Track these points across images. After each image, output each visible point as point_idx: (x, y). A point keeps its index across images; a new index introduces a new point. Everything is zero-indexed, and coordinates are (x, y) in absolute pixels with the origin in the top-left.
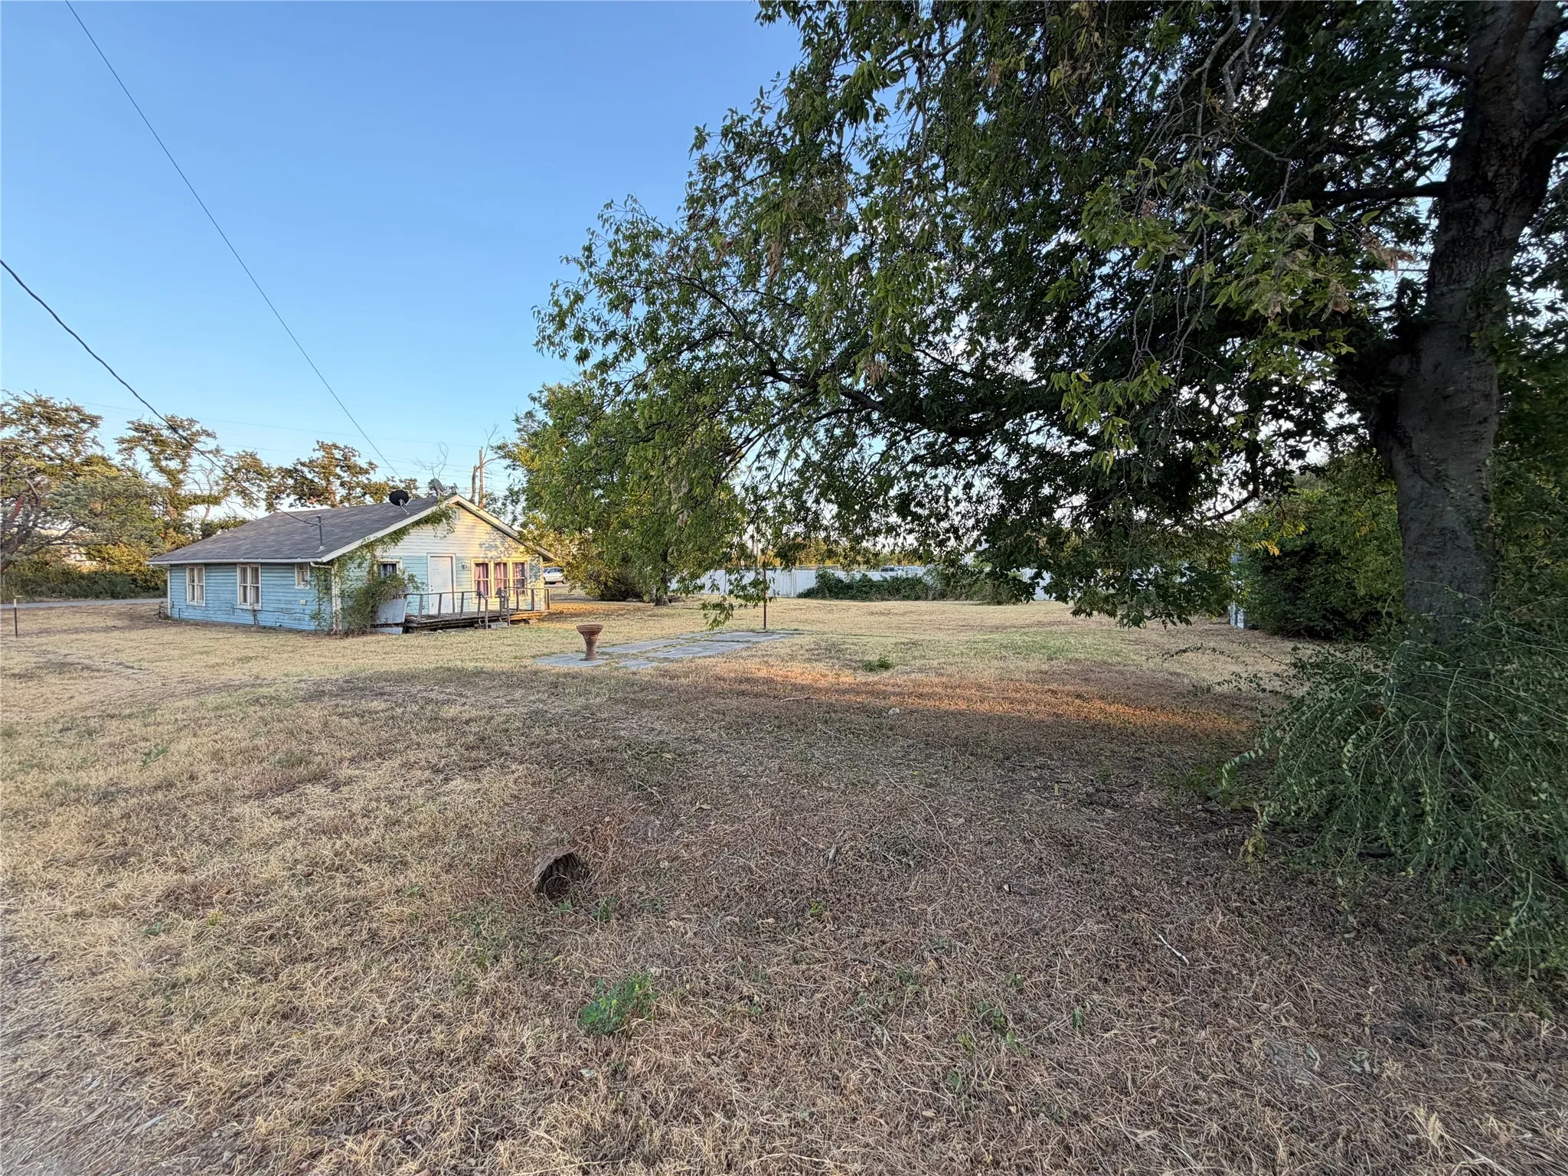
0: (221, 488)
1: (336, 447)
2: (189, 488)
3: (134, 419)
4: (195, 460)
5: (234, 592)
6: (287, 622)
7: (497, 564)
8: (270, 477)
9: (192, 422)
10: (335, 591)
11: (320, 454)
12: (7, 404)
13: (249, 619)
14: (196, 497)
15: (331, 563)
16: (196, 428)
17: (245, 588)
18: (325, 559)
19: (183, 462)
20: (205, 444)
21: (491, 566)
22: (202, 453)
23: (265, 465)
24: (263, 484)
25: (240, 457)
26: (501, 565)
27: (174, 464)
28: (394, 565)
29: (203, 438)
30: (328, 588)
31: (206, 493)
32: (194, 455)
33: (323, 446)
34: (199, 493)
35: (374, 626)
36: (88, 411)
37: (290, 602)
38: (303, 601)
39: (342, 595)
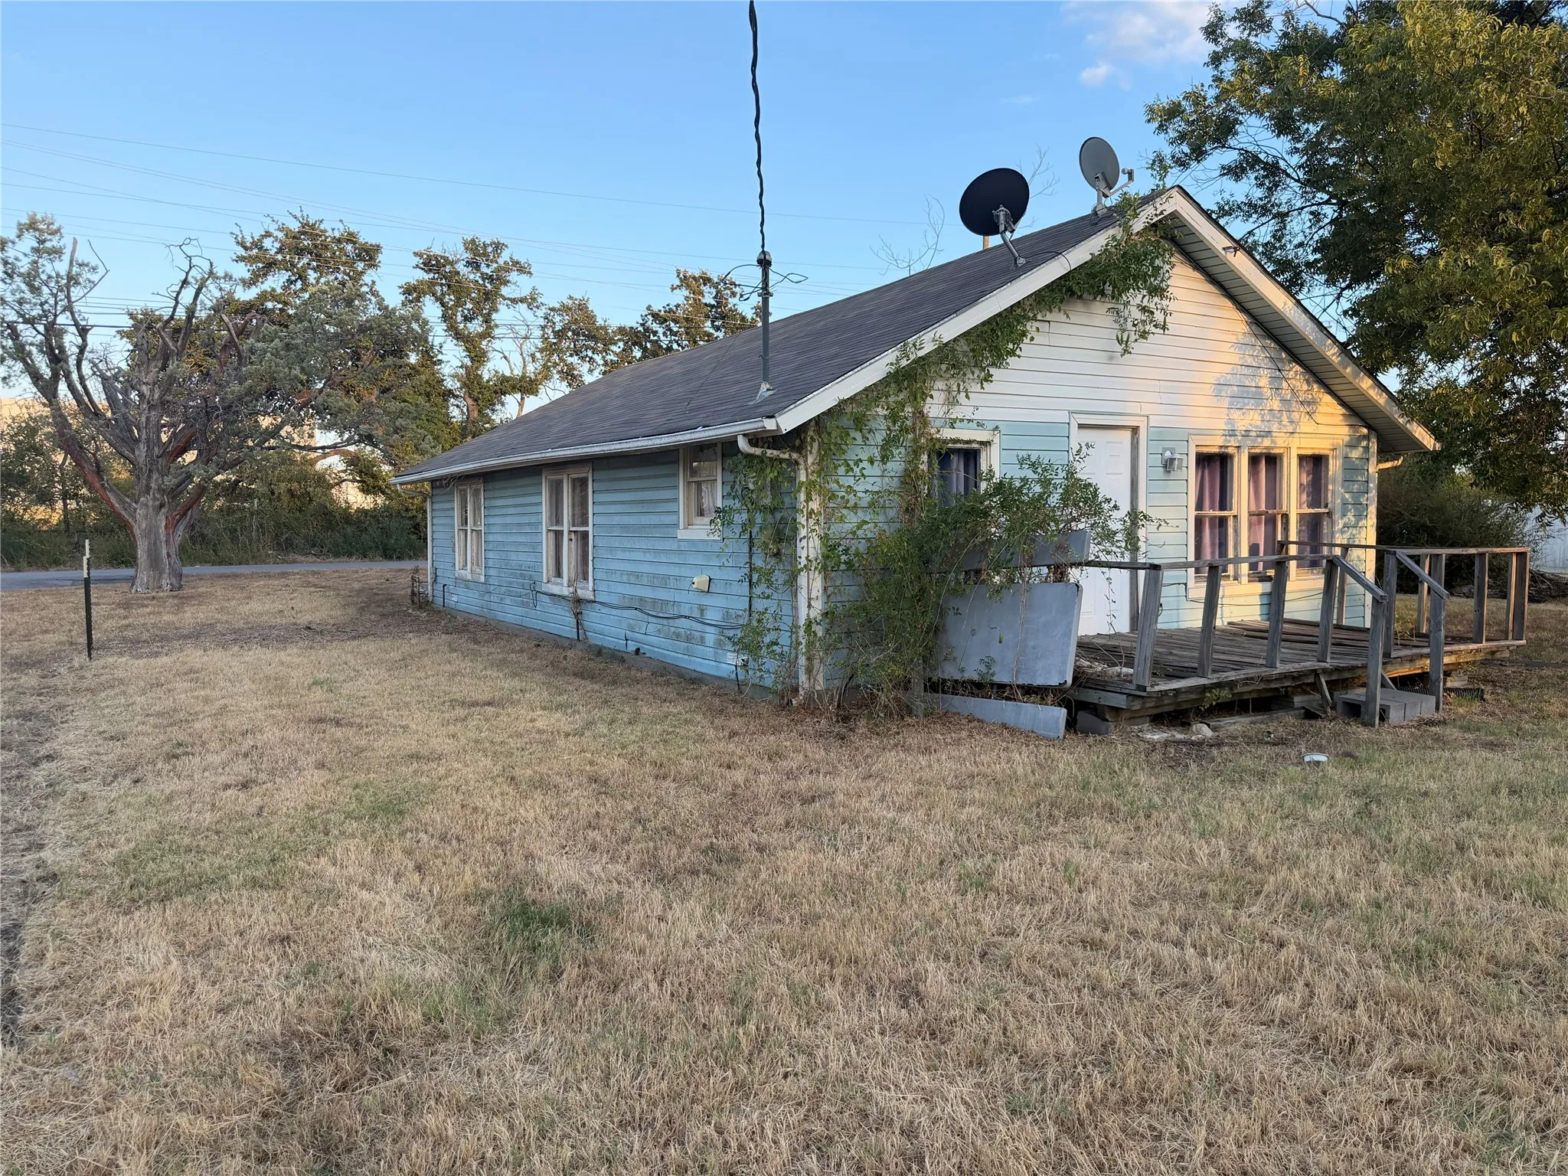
0: (538, 365)
1: (707, 280)
2: (495, 366)
3: (422, 249)
4: (503, 315)
5: (535, 548)
6: (656, 642)
7: (1254, 460)
8: (608, 342)
9: (498, 247)
10: (809, 548)
11: (679, 297)
12: (268, 234)
13: (562, 623)
14: (504, 379)
15: (796, 439)
16: (505, 257)
17: (558, 535)
18: (788, 421)
19: (487, 320)
20: (518, 285)
21: (1241, 468)
22: (514, 301)
23: (600, 322)
24: (598, 358)
25: (565, 309)
26: (1268, 462)
27: (476, 327)
28: (971, 455)
29: (513, 276)
30: (784, 536)
31: (517, 372)
32: (502, 308)
33: (685, 281)
34: (508, 374)
35: (935, 686)
36: (366, 237)
37: (663, 581)
38: (700, 580)
39: (831, 559)
